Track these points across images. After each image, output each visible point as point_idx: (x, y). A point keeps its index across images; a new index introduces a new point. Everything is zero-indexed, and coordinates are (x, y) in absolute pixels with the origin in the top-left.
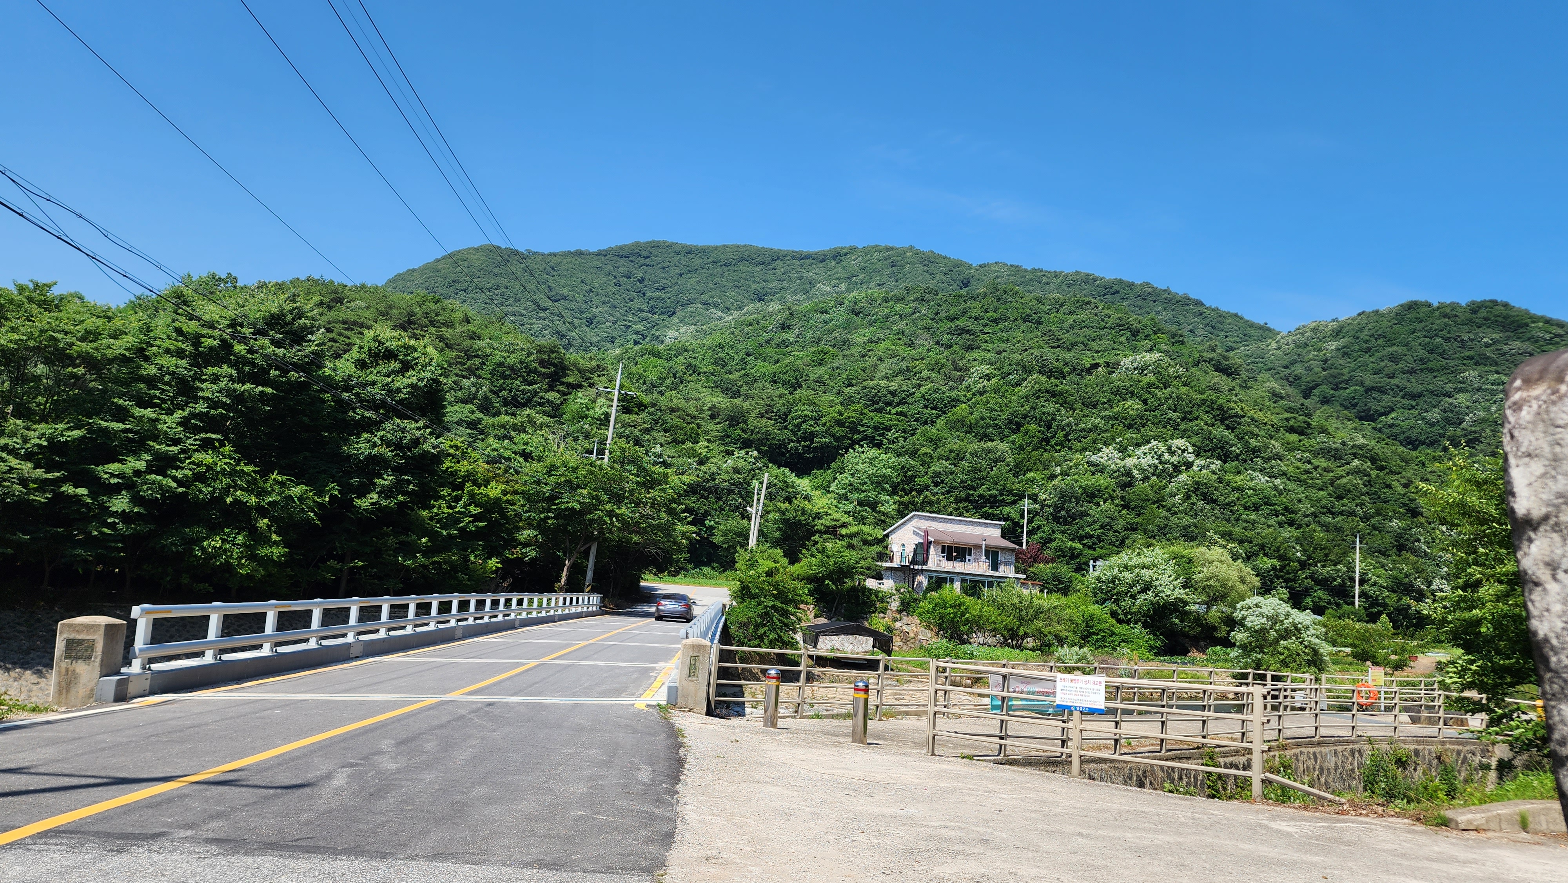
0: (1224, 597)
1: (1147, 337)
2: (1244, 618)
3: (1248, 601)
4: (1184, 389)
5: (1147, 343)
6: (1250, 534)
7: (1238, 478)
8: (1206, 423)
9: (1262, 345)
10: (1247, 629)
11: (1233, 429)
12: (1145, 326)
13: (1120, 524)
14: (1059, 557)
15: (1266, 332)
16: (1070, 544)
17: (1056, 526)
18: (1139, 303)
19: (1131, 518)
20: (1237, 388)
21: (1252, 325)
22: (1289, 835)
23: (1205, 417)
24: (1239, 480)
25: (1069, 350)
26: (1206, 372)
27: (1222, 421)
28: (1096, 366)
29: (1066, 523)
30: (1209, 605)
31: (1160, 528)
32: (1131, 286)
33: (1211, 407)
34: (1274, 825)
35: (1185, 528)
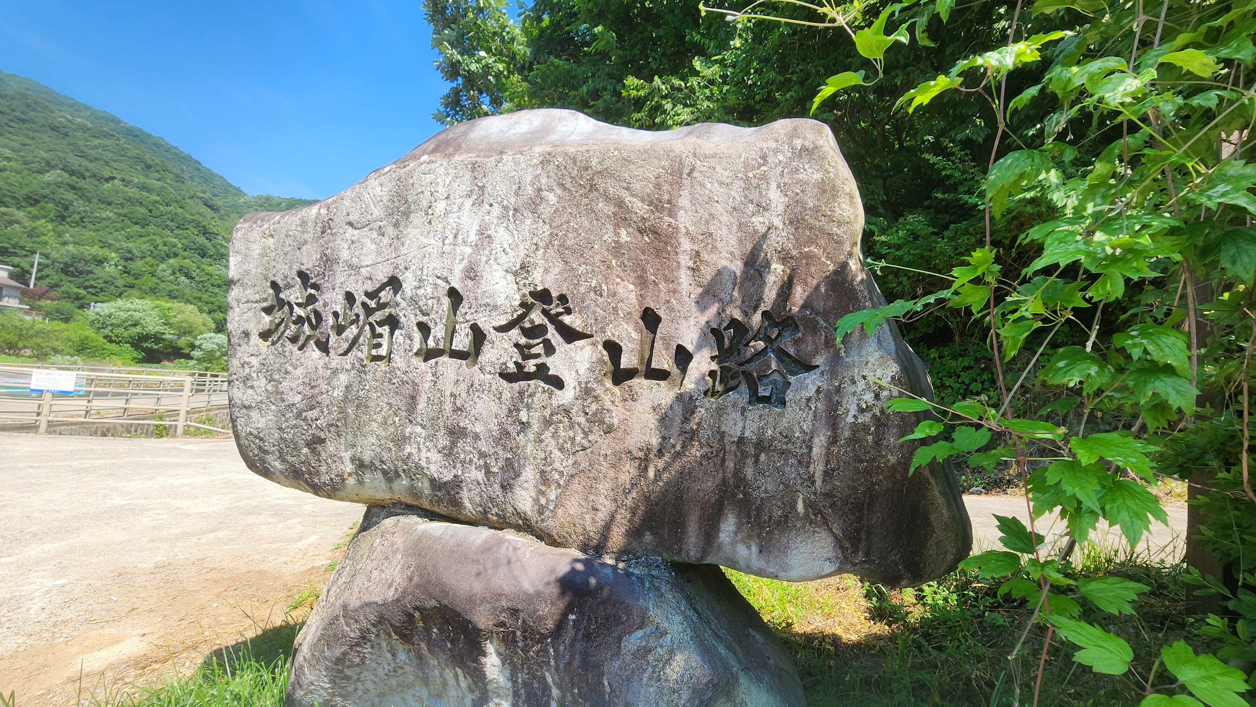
0: (190, 333)
1: (157, 171)
2: (201, 345)
3: (205, 335)
4: (180, 210)
5: (157, 175)
6: (212, 299)
7: (210, 268)
8: (193, 233)
9: (236, 198)
10: (202, 350)
11: (211, 240)
12: (157, 164)
13: (120, 283)
14: (64, 298)
15: (239, 192)
16: (76, 290)
17: (63, 276)
18: (154, 149)
19: (130, 280)
20: (217, 219)
21: (231, 186)
22: (192, 451)
23: (193, 229)
24: (210, 269)
25: (91, 161)
26: (197, 204)
27: (204, 234)
28: (113, 178)
29: (73, 275)
30: (179, 336)
31: (151, 289)
32: (149, 136)
33: (198, 225)
34: (184, 447)
35: (170, 291)
